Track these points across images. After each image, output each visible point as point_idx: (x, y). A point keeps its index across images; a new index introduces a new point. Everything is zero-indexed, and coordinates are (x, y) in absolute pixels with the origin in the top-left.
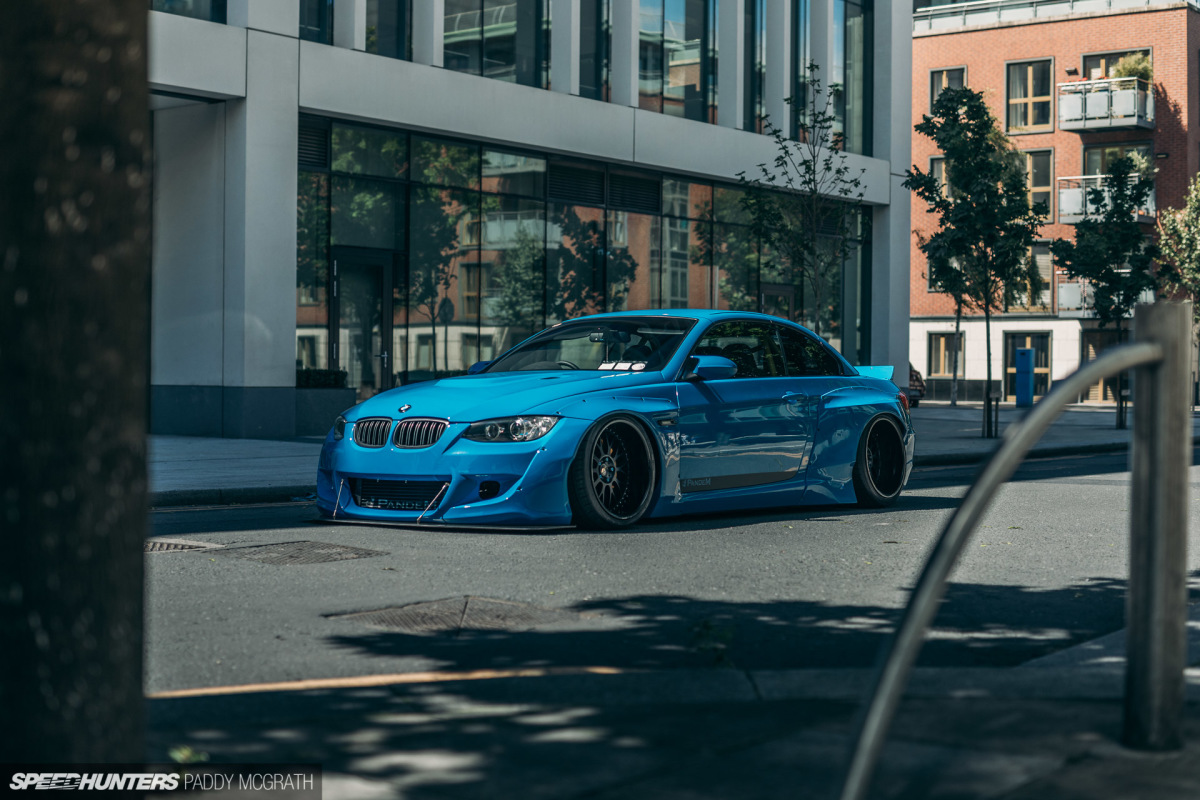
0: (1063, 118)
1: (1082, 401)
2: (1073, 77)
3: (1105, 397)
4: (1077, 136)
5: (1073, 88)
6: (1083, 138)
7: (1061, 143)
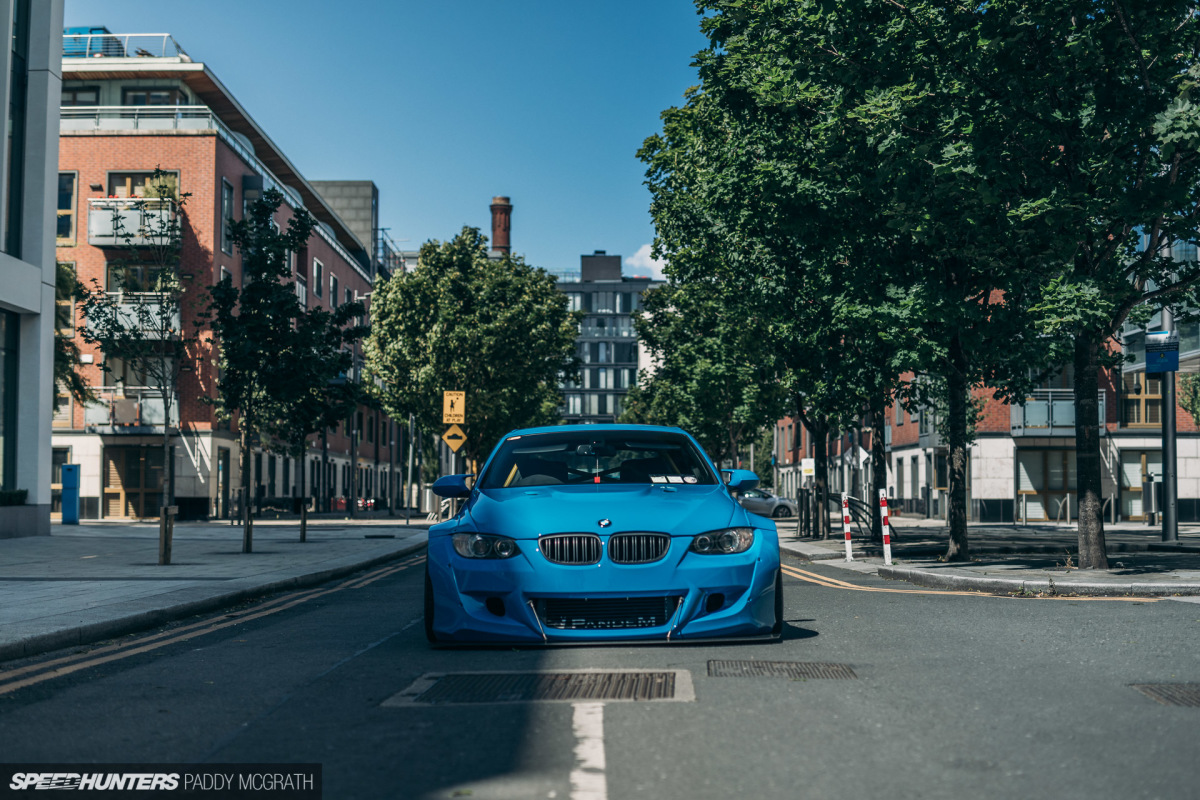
0: (94, 234)
1: (103, 517)
2: (99, 193)
3: (127, 513)
4: (100, 252)
5: (104, 204)
6: (106, 255)
7: (83, 257)
